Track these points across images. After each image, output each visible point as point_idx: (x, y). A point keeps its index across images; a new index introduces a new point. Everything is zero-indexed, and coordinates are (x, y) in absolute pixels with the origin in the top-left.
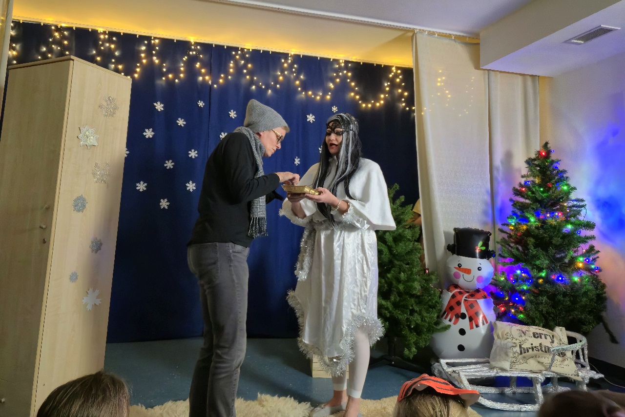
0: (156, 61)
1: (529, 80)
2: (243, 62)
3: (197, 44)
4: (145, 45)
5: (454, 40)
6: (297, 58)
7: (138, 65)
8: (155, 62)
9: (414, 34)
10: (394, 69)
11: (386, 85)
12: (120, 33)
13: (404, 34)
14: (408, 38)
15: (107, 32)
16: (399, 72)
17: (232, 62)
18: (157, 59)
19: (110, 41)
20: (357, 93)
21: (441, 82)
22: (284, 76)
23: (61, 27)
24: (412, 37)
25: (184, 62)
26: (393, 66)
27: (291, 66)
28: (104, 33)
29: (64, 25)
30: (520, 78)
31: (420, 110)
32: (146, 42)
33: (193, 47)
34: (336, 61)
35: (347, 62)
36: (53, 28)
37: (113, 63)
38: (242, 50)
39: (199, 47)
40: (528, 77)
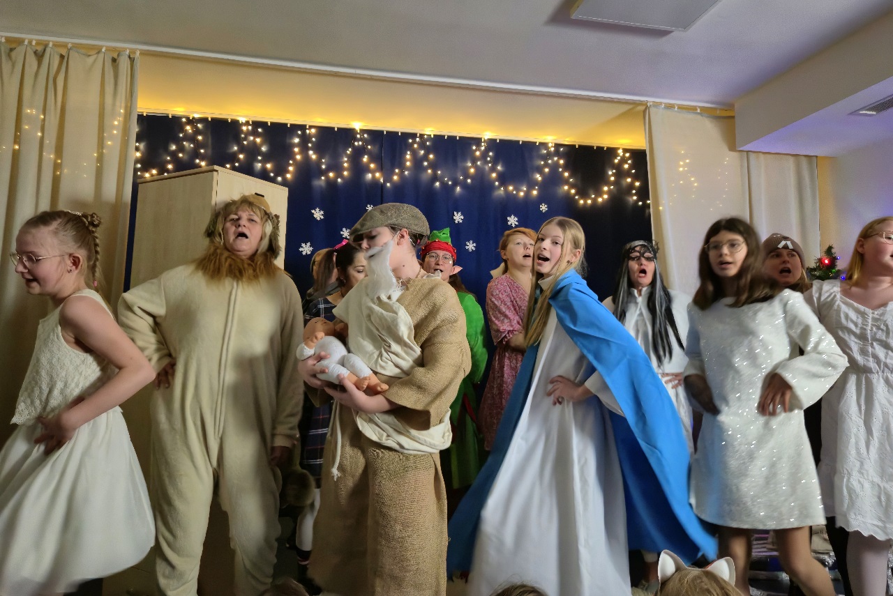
0: (313, 155)
1: (804, 162)
2: (422, 152)
3: (363, 131)
4: (299, 136)
5: (700, 114)
6: (492, 144)
7: (291, 162)
8: (311, 158)
9: (647, 108)
10: (620, 152)
11: (610, 173)
12: (267, 123)
13: (633, 108)
14: (639, 113)
15: (251, 123)
16: (627, 155)
17: (409, 153)
18: (315, 153)
19: (254, 133)
20: (572, 186)
21: (682, 166)
22: (477, 168)
23: (193, 118)
24: (644, 112)
25: (348, 157)
26: (619, 148)
27: (484, 155)
28: (247, 123)
29: (197, 116)
30: (791, 159)
31: (657, 204)
32: (299, 132)
33: (358, 136)
34: (544, 145)
35: (557, 146)
36: (184, 120)
37: (260, 161)
38: (422, 136)
39: (366, 136)
40: (803, 158)
